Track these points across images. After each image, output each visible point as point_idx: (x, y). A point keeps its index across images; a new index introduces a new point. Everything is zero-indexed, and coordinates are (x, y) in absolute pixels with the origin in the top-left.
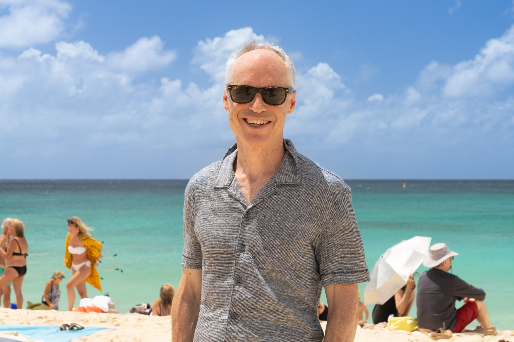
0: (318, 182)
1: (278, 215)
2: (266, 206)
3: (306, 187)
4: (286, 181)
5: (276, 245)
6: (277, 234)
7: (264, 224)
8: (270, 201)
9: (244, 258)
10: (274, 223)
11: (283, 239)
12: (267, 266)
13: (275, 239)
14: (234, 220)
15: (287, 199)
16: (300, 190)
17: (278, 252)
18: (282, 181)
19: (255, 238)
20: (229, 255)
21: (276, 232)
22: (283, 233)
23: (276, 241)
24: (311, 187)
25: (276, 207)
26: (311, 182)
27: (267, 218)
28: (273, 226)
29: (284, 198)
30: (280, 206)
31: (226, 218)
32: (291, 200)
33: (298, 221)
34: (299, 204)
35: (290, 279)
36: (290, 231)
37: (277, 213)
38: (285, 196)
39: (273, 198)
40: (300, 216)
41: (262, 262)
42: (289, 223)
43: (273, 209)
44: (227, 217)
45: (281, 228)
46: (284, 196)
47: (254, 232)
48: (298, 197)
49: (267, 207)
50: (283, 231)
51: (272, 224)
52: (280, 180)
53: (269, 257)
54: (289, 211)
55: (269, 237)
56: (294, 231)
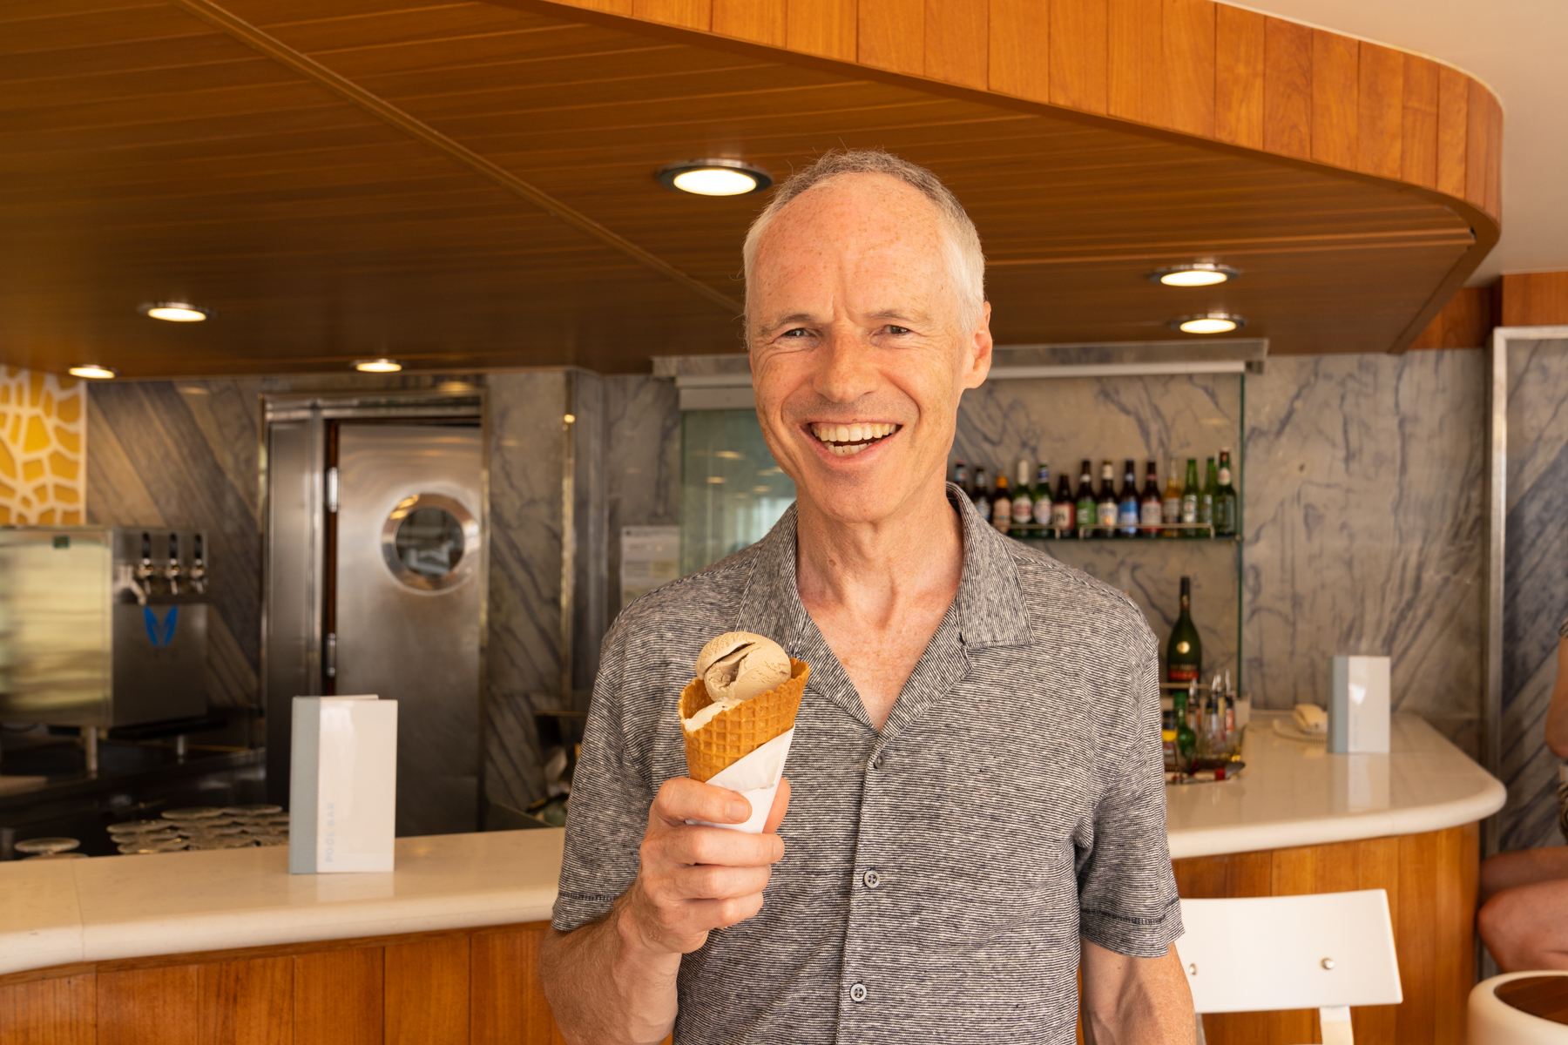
0: (1087, 629)
1: (986, 749)
2: (941, 725)
3: (1053, 648)
4: (994, 636)
5: (994, 858)
6: (993, 818)
7: (943, 788)
8: (953, 703)
9: (880, 915)
10: (976, 780)
11: (1013, 833)
12: (966, 935)
13: (987, 837)
14: (830, 776)
15: (1008, 693)
16: (1038, 658)
17: (1002, 880)
18: (984, 638)
19: (918, 840)
20: (816, 904)
21: (989, 811)
22: (1011, 812)
23: (994, 843)
24: (1067, 649)
25: (976, 724)
26: (1065, 630)
27: (952, 763)
28: (976, 789)
29: (997, 691)
30: (988, 718)
31: (798, 770)
32: (1020, 694)
33: (1054, 766)
34: (1047, 707)
35: (1032, 955)
36: (1033, 804)
37: (983, 745)
38: (999, 684)
39: (962, 693)
40: (1056, 750)
41: (946, 921)
42: (1027, 775)
43: (968, 730)
44: (800, 766)
45: (1005, 795)
46: (994, 683)
47: (913, 818)
48: (1039, 685)
49: (947, 726)
50: (1010, 805)
51: (970, 783)
52: (979, 635)
53: (971, 901)
54: (1019, 733)
55: (968, 830)
56: (1044, 801)
